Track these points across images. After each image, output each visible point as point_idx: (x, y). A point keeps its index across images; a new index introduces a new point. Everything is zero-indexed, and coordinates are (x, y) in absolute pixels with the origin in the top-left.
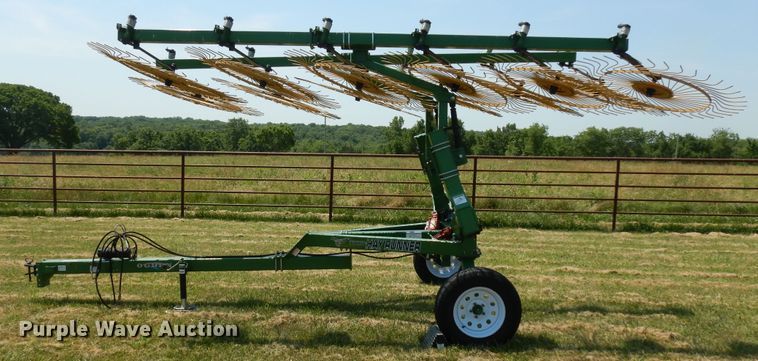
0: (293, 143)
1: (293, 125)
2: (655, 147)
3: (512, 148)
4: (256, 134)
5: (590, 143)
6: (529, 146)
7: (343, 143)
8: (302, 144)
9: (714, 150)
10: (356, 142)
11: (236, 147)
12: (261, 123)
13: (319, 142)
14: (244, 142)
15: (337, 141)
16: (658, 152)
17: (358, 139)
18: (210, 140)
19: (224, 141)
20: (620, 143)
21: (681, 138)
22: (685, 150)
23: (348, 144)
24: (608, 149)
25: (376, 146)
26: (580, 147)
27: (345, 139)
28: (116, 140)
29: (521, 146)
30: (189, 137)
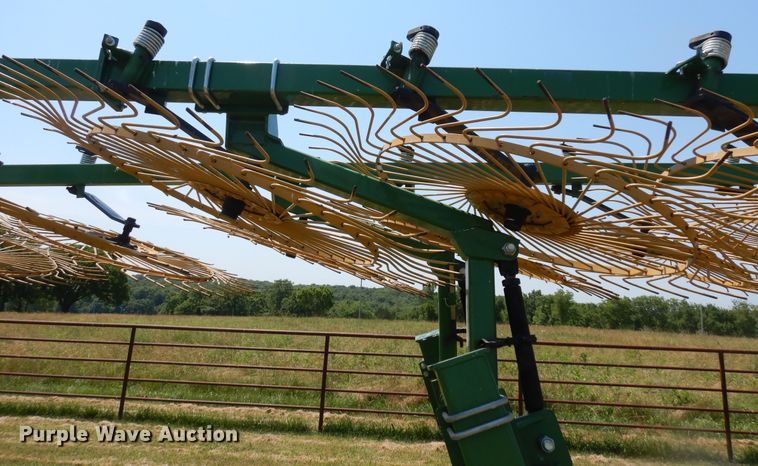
0: (331, 305)
1: (334, 287)
2: (679, 316)
3: (539, 314)
4: (298, 293)
5: (614, 311)
6: (555, 312)
7: (380, 305)
8: (339, 305)
9: (739, 322)
10: (391, 304)
11: (279, 307)
12: (306, 284)
13: (357, 304)
14: (287, 302)
15: (374, 302)
16: (682, 321)
17: (393, 301)
18: (256, 300)
20: (642, 311)
21: (703, 308)
22: (710, 320)
23: (384, 305)
24: (633, 318)
25: (409, 308)
26: (605, 315)
27: (382, 300)
28: (169, 298)
29: (548, 312)
30: (237, 297)
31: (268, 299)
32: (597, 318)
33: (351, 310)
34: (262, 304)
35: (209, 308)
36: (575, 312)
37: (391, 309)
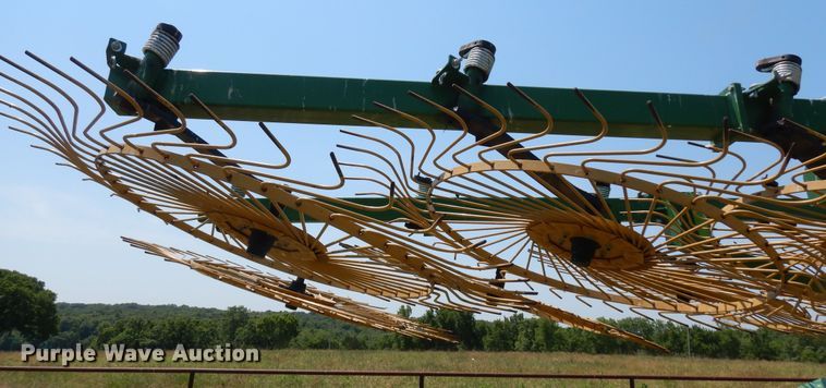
0: (296, 334)
2: (664, 338)
3: (522, 340)
4: (257, 322)
6: (540, 337)
7: (346, 333)
8: (304, 333)
9: (723, 342)
10: (358, 331)
12: (260, 311)
13: (321, 332)
14: (242, 332)
16: (669, 343)
18: (205, 330)
21: (690, 330)
22: (696, 342)
26: (591, 339)
28: (101, 329)
29: (531, 336)
30: (183, 327)
31: (219, 329)
32: (582, 342)
33: (315, 339)
34: (212, 334)
35: (149, 341)
36: (560, 337)
37: (360, 337)
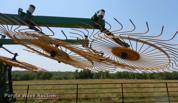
0: (52, 76)
3: (102, 76)
5: (118, 75)
6: (105, 76)
8: (54, 77)
9: (143, 76)
11: (38, 78)
14: (41, 76)
15: (63, 75)
16: (132, 76)
17: (68, 75)
18: (32, 76)
19: (36, 76)
20: (124, 74)
21: (136, 73)
22: (138, 76)
24: (122, 76)
25: (72, 76)
26: (116, 76)
27: (66, 75)
29: (103, 76)
30: (27, 75)
32: (114, 76)
33: (57, 77)
34: (34, 77)
35: (19, 79)
36: (110, 76)
37: (67, 77)
